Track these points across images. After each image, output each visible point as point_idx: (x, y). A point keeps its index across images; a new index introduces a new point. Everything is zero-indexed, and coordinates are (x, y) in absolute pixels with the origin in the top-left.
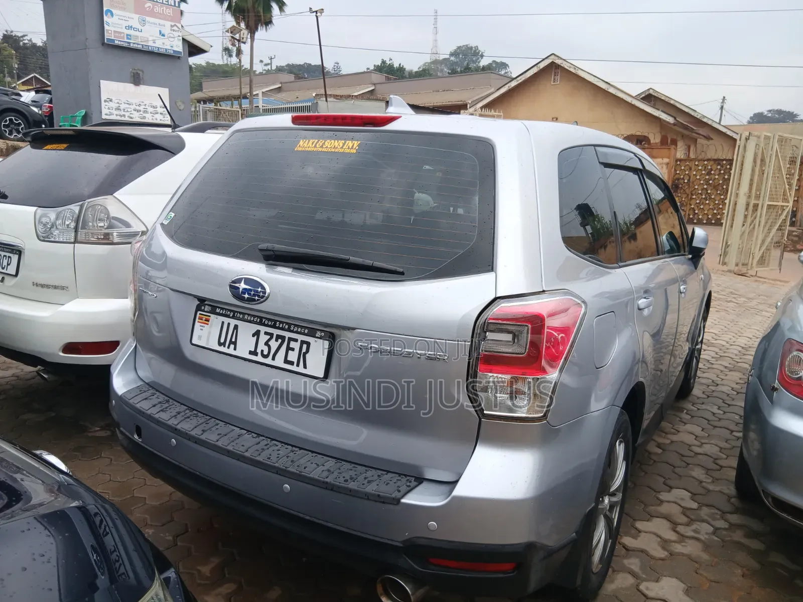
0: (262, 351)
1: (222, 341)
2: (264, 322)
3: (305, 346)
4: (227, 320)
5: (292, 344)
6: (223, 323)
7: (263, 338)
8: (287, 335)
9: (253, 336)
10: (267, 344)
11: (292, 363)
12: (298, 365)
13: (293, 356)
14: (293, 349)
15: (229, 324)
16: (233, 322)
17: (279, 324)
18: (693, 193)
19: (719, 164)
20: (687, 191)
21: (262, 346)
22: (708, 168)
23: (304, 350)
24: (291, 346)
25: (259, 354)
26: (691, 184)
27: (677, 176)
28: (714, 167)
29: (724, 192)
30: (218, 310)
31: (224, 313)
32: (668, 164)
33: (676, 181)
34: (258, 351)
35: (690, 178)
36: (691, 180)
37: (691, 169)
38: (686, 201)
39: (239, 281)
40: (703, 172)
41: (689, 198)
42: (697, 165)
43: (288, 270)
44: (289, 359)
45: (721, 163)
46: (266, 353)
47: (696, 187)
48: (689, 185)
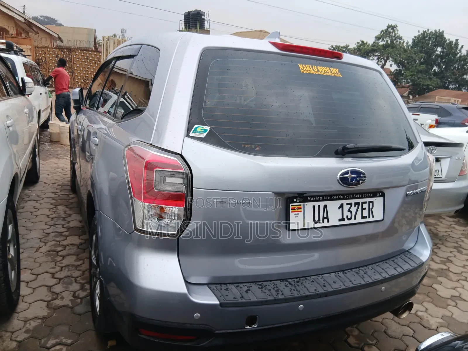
0: (347, 216)
1: (317, 219)
2: (346, 197)
3: (371, 204)
4: (316, 204)
5: (365, 206)
6: (314, 207)
7: (346, 207)
8: (360, 201)
9: (339, 208)
10: (349, 211)
11: (365, 217)
12: (369, 217)
13: (366, 213)
14: (365, 209)
15: (319, 206)
16: (322, 204)
17: (356, 196)
18: (49, 68)
19: (62, 51)
20: (45, 67)
21: (347, 214)
22: (56, 54)
23: (371, 207)
24: (363, 207)
25: (346, 219)
26: (47, 63)
27: (37, 57)
28: (60, 53)
29: (68, 68)
30: (309, 199)
31: (314, 199)
32: (31, 49)
33: (38, 61)
34: (344, 218)
35: (46, 58)
36: (47, 60)
37: (45, 53)
38: (46, 73)
39: (346, 173)
40: (54, 56)
41: (48, 72)
42: (49, 51)
43: (350, 159)
44: (364, 215)
45: (64, 51)
46: (349, 217)
47: (51, 65)
48: (46, 63)
